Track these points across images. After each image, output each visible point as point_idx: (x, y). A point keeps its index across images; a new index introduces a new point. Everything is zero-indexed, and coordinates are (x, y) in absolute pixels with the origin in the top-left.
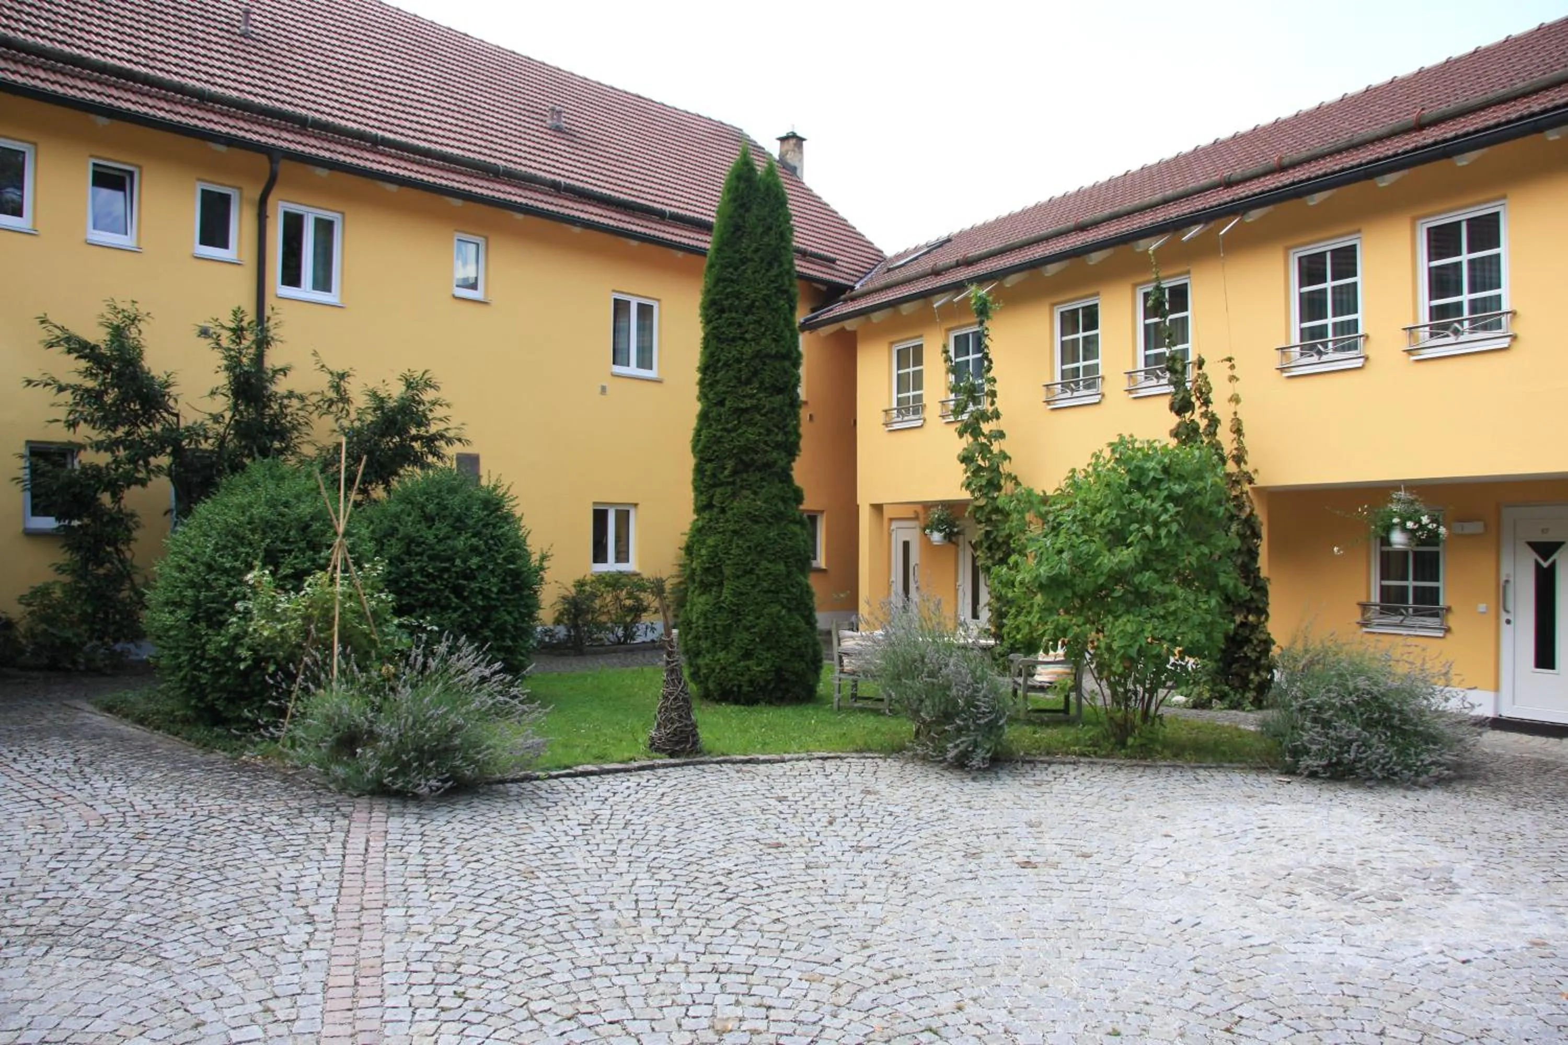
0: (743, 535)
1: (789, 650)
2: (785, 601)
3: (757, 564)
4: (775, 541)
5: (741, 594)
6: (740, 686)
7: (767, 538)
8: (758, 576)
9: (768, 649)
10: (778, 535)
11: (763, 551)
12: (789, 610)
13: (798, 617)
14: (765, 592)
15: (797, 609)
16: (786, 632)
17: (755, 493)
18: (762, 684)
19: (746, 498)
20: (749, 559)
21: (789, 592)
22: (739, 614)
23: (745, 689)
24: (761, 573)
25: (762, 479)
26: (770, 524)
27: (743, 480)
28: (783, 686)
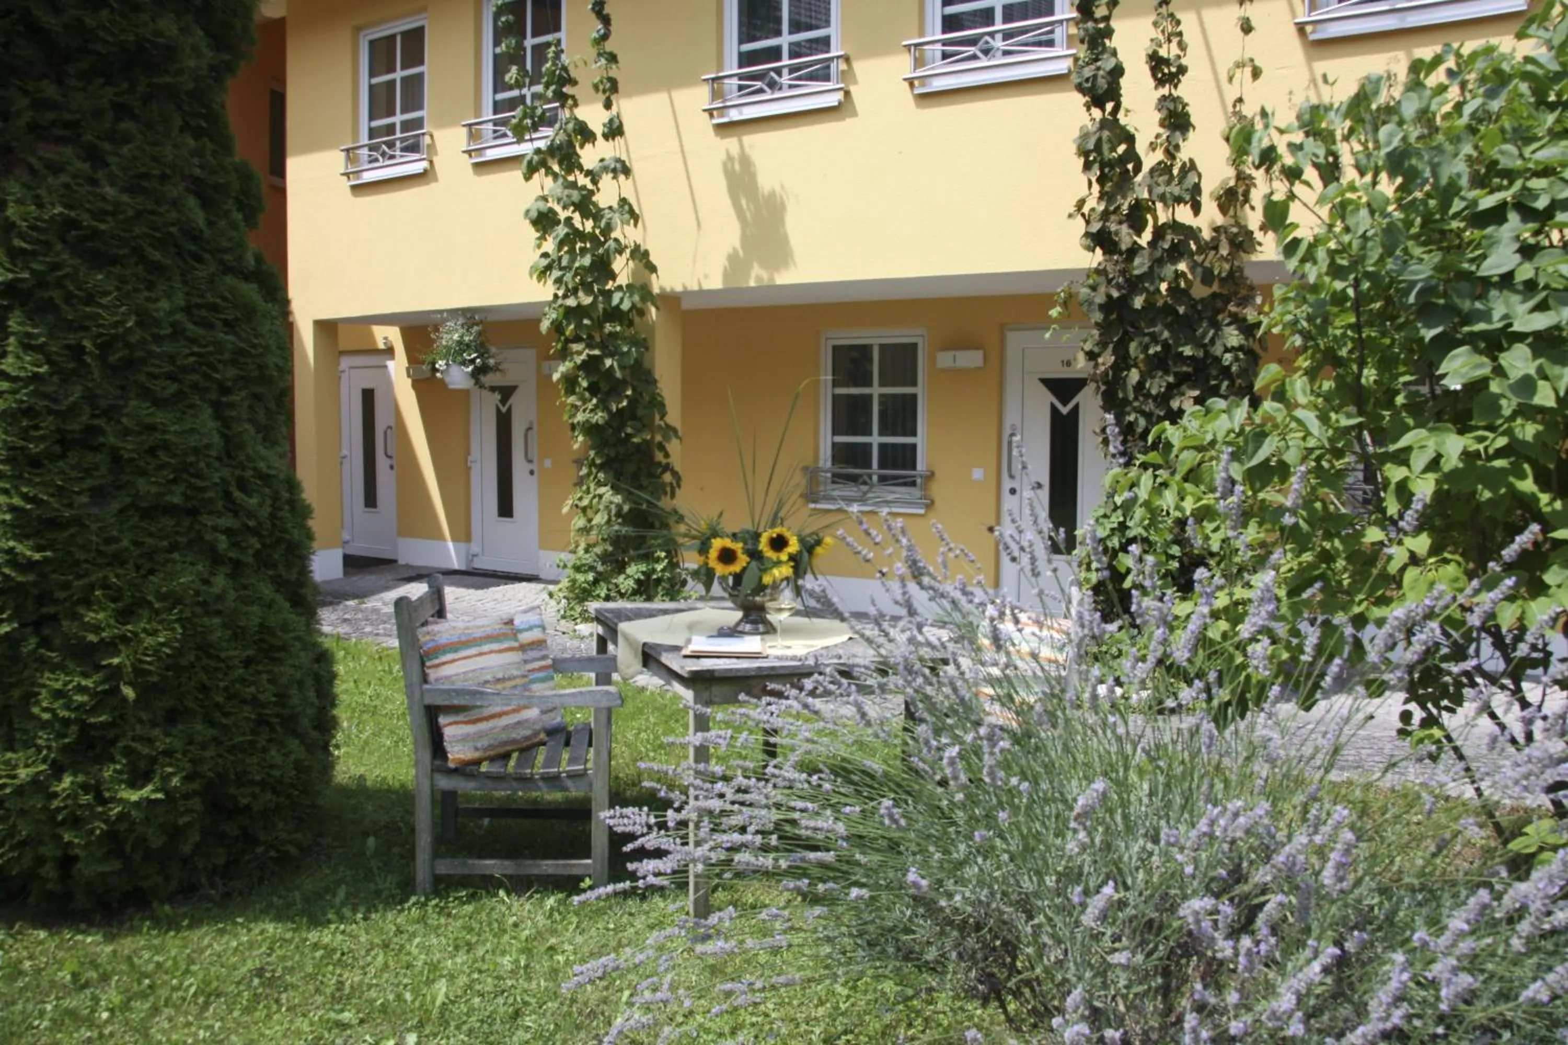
0: (49, 306)
1: (248, 712)
2: (223, 543)
3: (110, 413)
4: (178, 332)
5: (54, 524)
6: (67, 862)
7: (145, 320)
8: (116, 459)
9: (172, 718)
10: (188, 310)
11: (130, 364)
12: (237, 568)
13: (267, 591)
14: (147, 514)
15: (263, 561)
16: (236, 653)
17: (94, 157)
18: (156, 841)
19: (56, 169)
20: (76, 392)
21: (234, 509)
22: (43, 598)
23: (87, 869)
24: (128, 447)
25: (122, 110)
26: (157, 268)
27: (40, 104)
28: (231, 829)
